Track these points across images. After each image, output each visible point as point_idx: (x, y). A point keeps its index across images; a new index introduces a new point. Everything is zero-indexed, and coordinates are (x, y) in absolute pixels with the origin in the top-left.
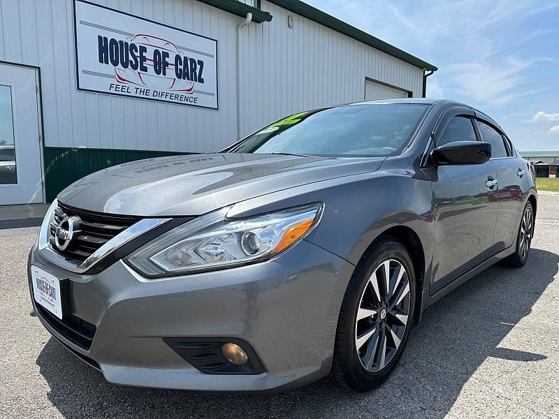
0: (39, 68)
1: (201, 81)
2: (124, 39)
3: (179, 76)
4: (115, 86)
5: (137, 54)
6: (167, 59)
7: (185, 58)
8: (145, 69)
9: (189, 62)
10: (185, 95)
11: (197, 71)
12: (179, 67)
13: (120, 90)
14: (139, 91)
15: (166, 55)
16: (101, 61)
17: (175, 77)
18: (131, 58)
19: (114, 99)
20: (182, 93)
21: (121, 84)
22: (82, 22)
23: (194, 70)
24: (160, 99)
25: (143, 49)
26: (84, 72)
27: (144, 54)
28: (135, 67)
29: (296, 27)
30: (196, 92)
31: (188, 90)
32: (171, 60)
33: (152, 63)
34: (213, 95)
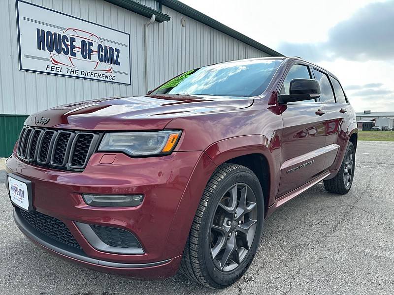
1: (118, 64)
2: (57, 31)
3: (101, 60)
4: (50, 67)
5: (68, 43)
6: (91, 47)
7: (106, 47)
8: (74, 55)
9: (108, 49)
11: (115, 57)
12: (101, 53)
13: (55, 70)
14: (70, 71)
15: (91, 44)
16: (39, 48)
17: (98, 61)
18: (63, 46)
20: (104, 73)
21: (56, 66)
22: (23, 18)
23: (112, 56)
24: (86, 77)
26: (25, 56)
27: (74, 43)
28: (66, 53)
29: (187, 26)
30: (114, 72)
31: (108, 71)
32: (95, 48)
33: (80, 50)
34: (127, 74)
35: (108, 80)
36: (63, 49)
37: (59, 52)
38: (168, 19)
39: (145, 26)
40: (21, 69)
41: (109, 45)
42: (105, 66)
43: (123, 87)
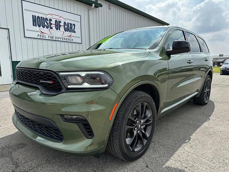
0: (8, 29)
1: (75, 32)
2: (43, 16)
4: (40, 35)
5: (48, 22)
8: (52, 28)
9: (69, 24)
10: (68, 38)
12: (66, 27)
13: (42, 37)
14: (49, 37)
15: (60, 22)
16: (34, 25)
17: (64, 31)
22: (25, 10)
23: (71, 28)
24: (58, 40)
26: (27, 30)
27: (51, 22)
28: (47, 28)
29: (112, 9)
30: (73, 37)
32: (62, 24)
33: (54, 26)
34: (79, 37)
35: (70, 41)
36: (46, 25)
37: (44, 27)
38: (101, 6)
39: (88, 10)
40: (25, 37)
41: (70, 22)
42: (68, 33)
43: (78, 45)
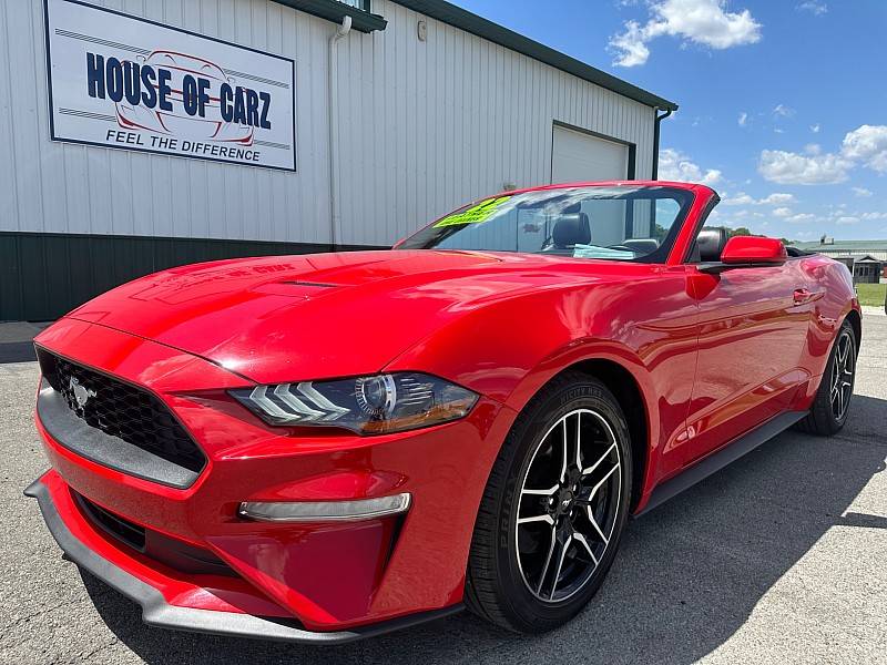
1: (267, 125)
2: (132, 58)
3: (227, 118)
4: (116, 134)
5: (155, 83)
6: (206, 91)
7: (239, 89)
8: (168, 106)
9: (245, 94)
10: (238, 148)
11: (260, 110)
12: (228, 103)
13: (125, 140)
14: (158, 141)
15: (205, 84)
16: (92, 94)
17: (222, 119)
18: (143, 89)
19: (115, 154)
20: (233, 145)
21: (128, 131)
22: (58, 32)
23: (253, 108)
24: (194, 154)
25: (165, 75)
26: (62, 111)
27: (167, 82)
28: (150, 104)
29: (431, 39)
30: (258, 142)
31: (242, 141)
32: (214, 91)
33: (181, 97)
34: (287, 147)
35: (244, 160)
37: (134, 101)
40: (53, 138)
41: (247, 84)
42: (237, 130)
